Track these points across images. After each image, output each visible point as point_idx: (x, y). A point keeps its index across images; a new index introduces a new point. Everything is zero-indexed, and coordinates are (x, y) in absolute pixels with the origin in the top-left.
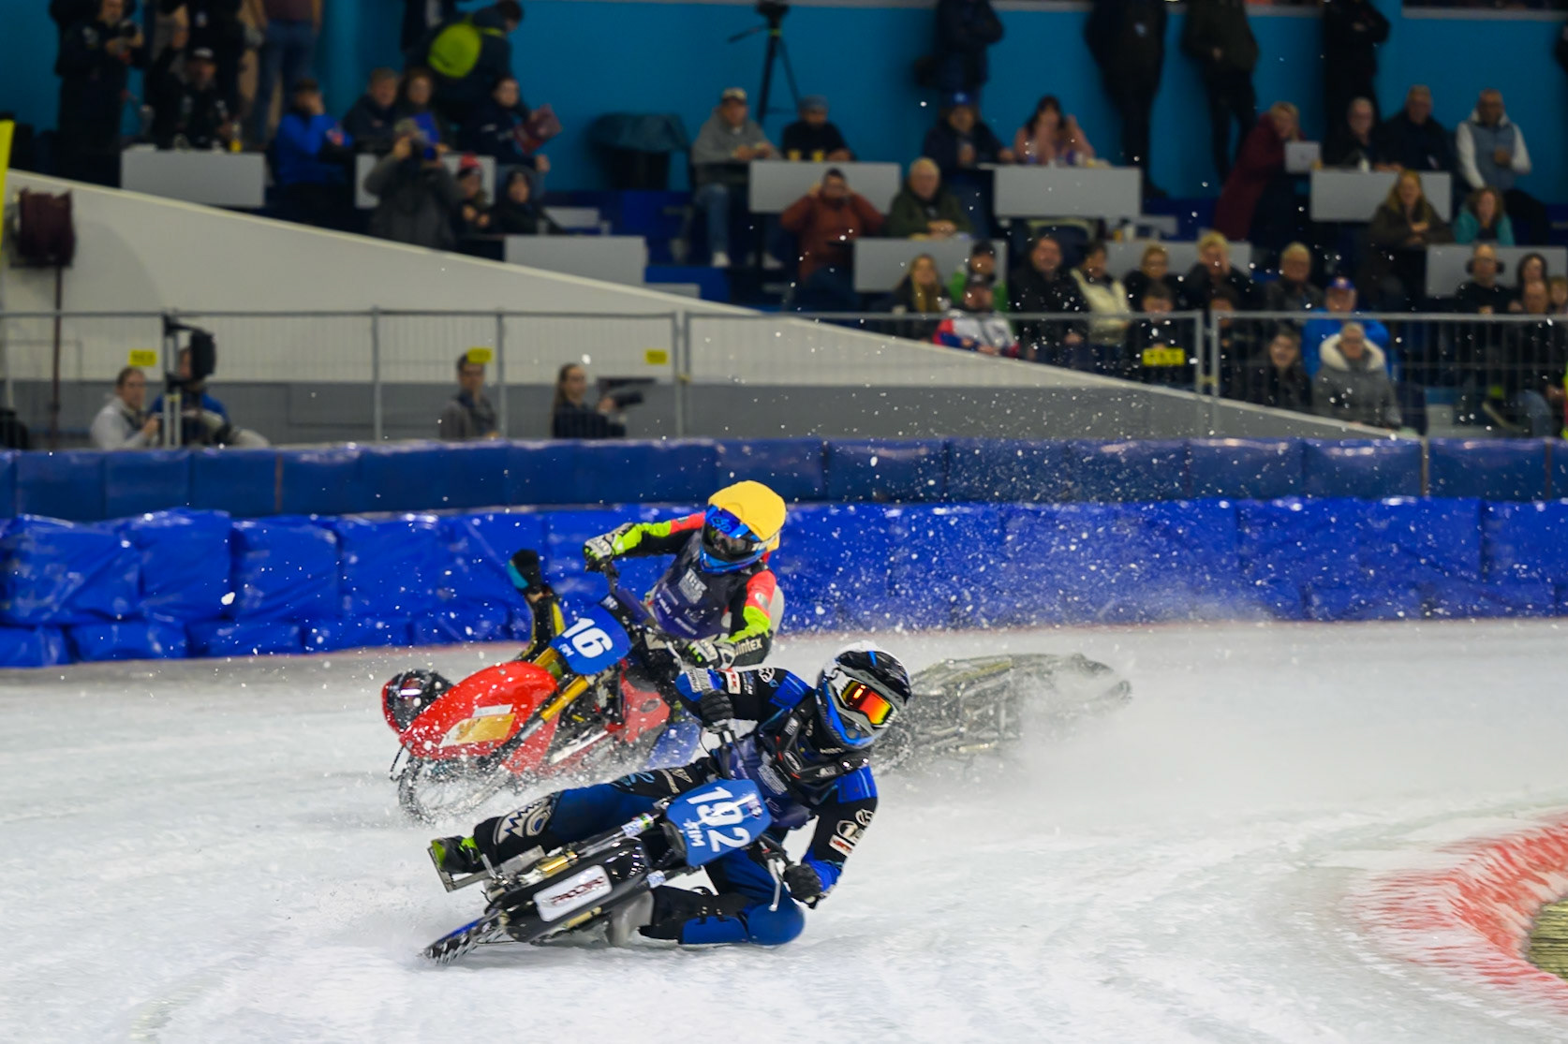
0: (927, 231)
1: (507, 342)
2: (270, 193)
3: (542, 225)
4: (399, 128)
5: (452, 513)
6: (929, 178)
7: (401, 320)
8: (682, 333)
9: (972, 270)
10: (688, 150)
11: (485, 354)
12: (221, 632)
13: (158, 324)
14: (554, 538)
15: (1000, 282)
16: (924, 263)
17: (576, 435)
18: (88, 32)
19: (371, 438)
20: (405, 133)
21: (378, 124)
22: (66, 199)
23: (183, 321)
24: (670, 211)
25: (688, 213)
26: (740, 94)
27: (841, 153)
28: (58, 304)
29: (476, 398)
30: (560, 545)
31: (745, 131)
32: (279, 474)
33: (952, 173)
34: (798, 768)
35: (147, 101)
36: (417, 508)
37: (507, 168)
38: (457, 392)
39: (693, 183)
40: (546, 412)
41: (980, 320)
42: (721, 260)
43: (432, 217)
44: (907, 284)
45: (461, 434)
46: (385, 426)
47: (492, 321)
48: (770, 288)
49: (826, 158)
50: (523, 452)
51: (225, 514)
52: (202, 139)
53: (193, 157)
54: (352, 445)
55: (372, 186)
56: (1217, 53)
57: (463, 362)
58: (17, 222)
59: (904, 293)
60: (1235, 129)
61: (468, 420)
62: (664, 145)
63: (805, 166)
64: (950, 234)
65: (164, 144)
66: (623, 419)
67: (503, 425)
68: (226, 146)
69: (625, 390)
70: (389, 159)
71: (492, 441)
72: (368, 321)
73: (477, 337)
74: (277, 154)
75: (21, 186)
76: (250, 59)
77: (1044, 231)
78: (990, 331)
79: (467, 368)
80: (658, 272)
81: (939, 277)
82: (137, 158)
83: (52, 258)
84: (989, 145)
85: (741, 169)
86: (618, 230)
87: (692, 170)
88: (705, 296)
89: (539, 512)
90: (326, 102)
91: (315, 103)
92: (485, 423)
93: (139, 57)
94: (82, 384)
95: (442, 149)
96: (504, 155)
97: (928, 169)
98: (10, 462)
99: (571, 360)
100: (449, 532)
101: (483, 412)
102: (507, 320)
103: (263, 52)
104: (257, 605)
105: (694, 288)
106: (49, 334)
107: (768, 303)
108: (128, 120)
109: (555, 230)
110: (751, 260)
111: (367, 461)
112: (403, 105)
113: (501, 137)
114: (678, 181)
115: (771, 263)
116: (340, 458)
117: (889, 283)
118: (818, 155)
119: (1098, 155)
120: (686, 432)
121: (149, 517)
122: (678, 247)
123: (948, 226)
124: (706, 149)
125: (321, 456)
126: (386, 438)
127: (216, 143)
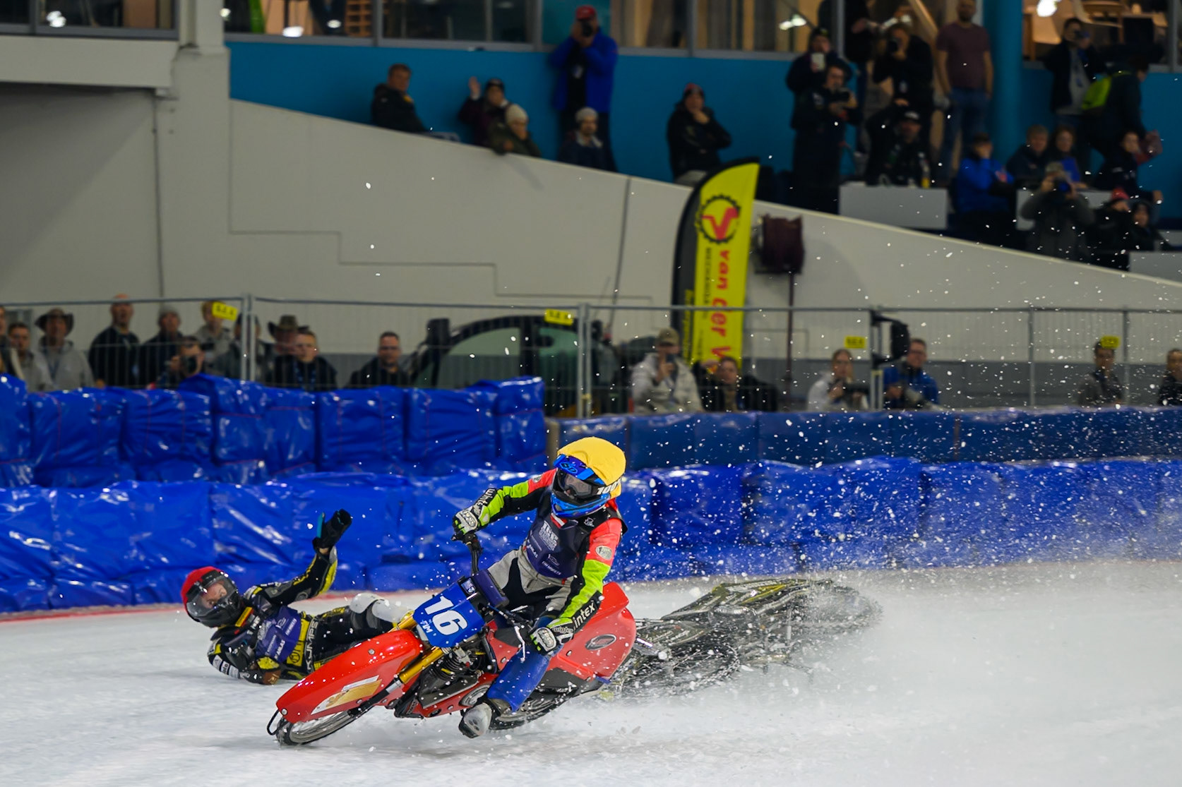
1: (1131, 331)
2: (951, 218)
3: (1158, 244)
4: (1048, 169)
5: (1086, 461)
7: (1050, 314)
11: (1116, 341)
13: (867, 316)
14: (1166, 481)
18: (816, 96)
19: (1027, 404)
20: (1051, 173)
21: (1033, 166)
22: (798, 222)
23: (885, 315)
28: (791, 302)
29: (1107, 374)
30: (1171, 486)
32: (957, 430)
35: (860, 148)
36: (1062, 458)
38: (1092, 369)
45: (1095, 401)
46: (1038, 395)
47: (1121, 315)
50: (1144, 415)
51: (918, 461)
52: (901, 178)
53: (894, 190)
54: (1012, 409)
55: (1028, 213)
57: (1098, 348)
58: (761, 240)
61: (1099, 389)
65: (871, 181)
68: (919, 183)
70: (1039, 192)
71: (1118, 407)
72: (1026, 316)
73: (1107, 328)
74: (957, 188)
75: (763, 213)
76: (937, 119)
79: (1102, 351)
82: (851, 192)
83: (787, 267)
89: (1152, 461)
90: (993, 150)
91: (985, 151)
92: (1114, 394)
93: (854, 116)
94: (809, 362)
96: (1128, 189)
98: (754, 419)
100: (1085, 476)
101: (1112, 384)
102: (1130, 315)
106: (784, 324)
108: (845, 161)
109: (1167, 248)
112: (1053, 152)
113: (1127, 177)
116: (1003, 419)
121: (859, 462)
125: (989, 417)
126: (1037, 404)
127: (911, 181)
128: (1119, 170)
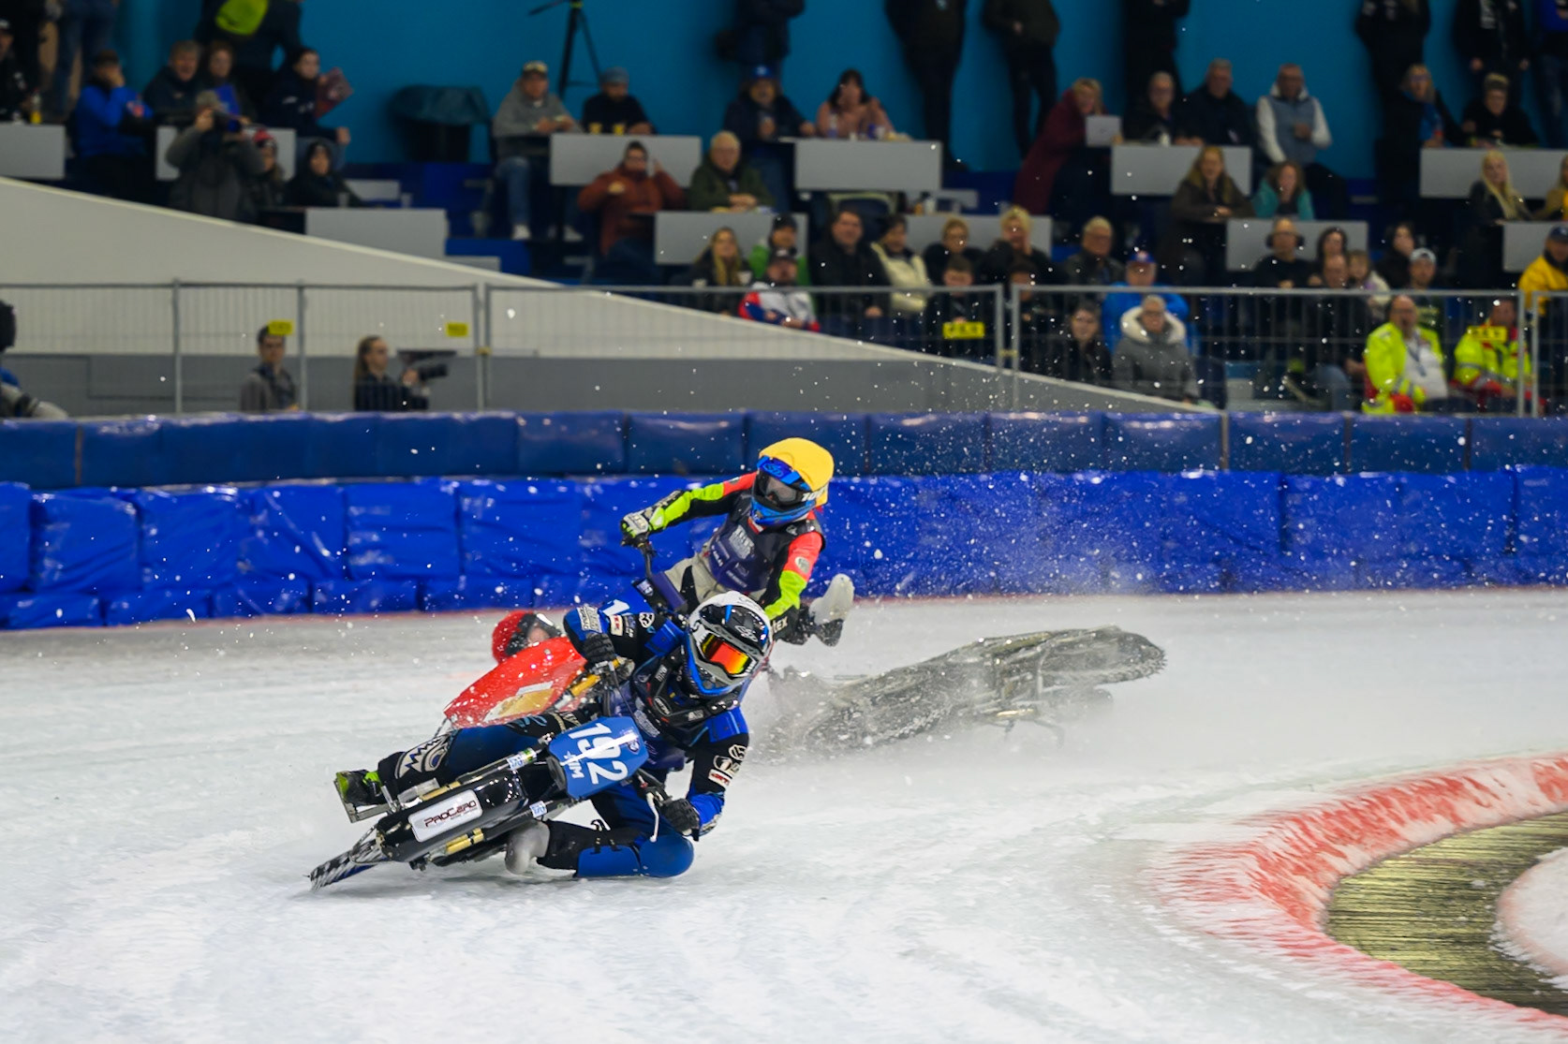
0: (728, 205)
1: (308, 314)
2: (69, 165)
3: (343, 197)
4: (200, 100)
5: (252, 486)
6: (731, 151)
7: (202, 291)
8: (483, 306)
9: (773, 245)
10: (489, 123)
11: (286, 326)
12: (21, 604)
14: (354, 511)
15: (801, 255)
16: (724, 236)
17: (376, 408)
19: (172, 410)
20: (208, 106)
21: (179, 95)
24: (469, 183)
25: (489, 186)
26: (541, 67)
27: (642, 126)
29: (277, 371)
30: (359, 517)
31: (545, 105)
32: (79, 446)
33: (752, 145)
34: (667, 712)
36: (217, 481)
37: (309, 141)
38: (257, 364)
39: (495, 157)
40: (347, 385)
41: (785, 293)
42: (522, 233)
43: (234, 188)
44: (708, 256)
45: (263, 408)
46: (185, 399)
47: (294, 292)
48: (571, 261)
49: (626, 132)
50: (324, 424)
51: (26, 486)
52: (4, 111)
54: (152, 418)
55: (173, 159)
56: (1018, 27)
57: (263, 335)
59: (705, 266)
60: (1035, 104)
61: (269, 394)
62: (464, 118)
63: (606, 139)
64: (750, 208)
66: (426, 392)
67: (304, 395)
68: (27, 118)
69: (427, 363)
70: (189, 132)
71: (293, 414)
72: (169, 292)
73: (276, 309)
74: (77, 125)
76: (50, 31)
77: (846, 205)
78: (795, 306)
79: (268, 340)
80: (460, 244)
81: (740, 251)
84: (790, 118)
85: (539, 144)
86: (421, 202)
87: (493, 143)
88: (506, 268)
89: (338, 485)
90: (126, 73)
91: (116, 77)
92: (285, 396)
95: (244, 121)
96: (306, 127)
97: (728, 142)
99: (373, 333)
100: (250, 504)
101: (283, 383)
102: (307, 292)
103: (62, 24)
104: (57, 576)
105: (495, 260)
107: (570, 277)
109: (355, 203)
110: (552, 232)
111: (166, 432)
112: (205, 77)
113: (302, 109)
114: (479, 153)
115: (572, 236)
116: (140, 430)
117: (689, 256)
118: (619, 128)
119: (898, 129)
120: (487, 405)
122: (479, 220)
123: (750, 200)
124: (507, 123)
125: (120, 428)
126: (186, 410)
127: (16, 115)
128: (292, 100)
